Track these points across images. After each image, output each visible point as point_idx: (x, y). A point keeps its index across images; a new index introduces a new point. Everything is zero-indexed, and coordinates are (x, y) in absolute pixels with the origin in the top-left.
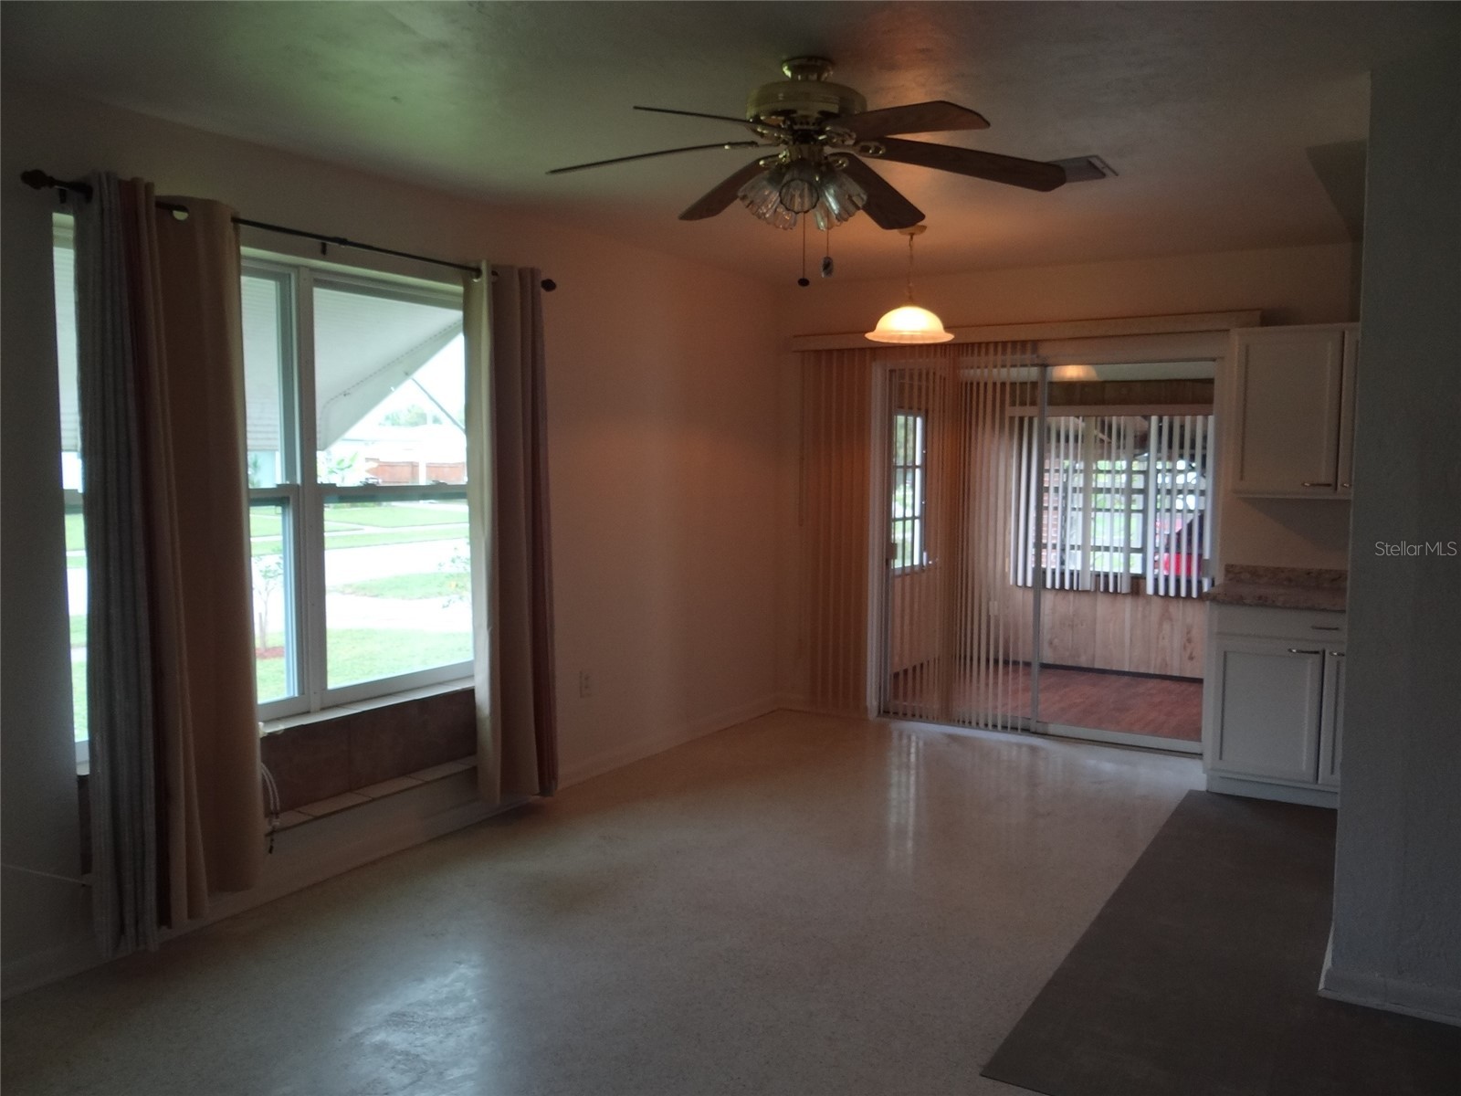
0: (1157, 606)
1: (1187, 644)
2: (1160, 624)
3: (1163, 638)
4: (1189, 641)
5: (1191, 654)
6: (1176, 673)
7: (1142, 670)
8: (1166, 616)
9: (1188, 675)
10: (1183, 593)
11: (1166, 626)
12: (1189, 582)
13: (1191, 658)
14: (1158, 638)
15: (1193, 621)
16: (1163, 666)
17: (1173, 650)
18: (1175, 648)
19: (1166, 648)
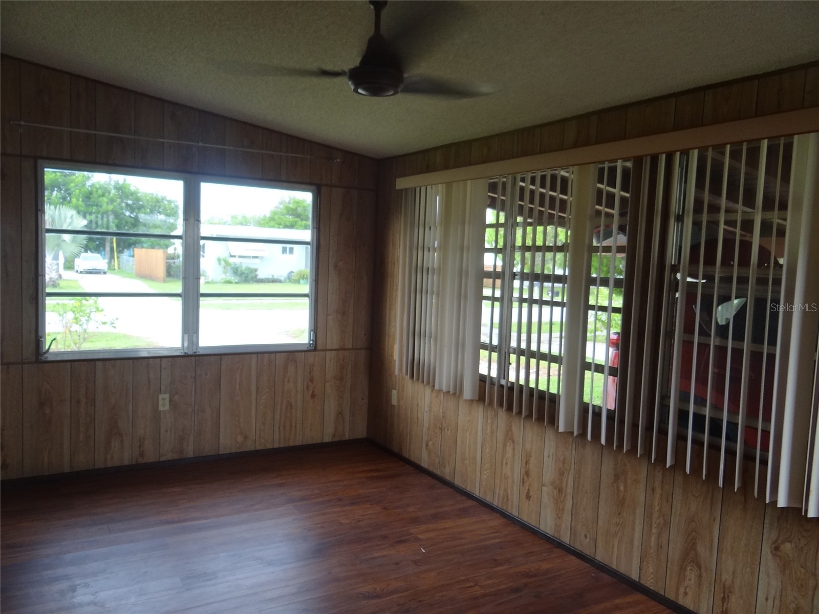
7: (489, 498)
8: (509, 436)
11: (509, 450)
14: (502, 461)
15: (531, 449)
16: (505, 499)
17: (514, 482)
18: (515, 480)
19: (508, 477)
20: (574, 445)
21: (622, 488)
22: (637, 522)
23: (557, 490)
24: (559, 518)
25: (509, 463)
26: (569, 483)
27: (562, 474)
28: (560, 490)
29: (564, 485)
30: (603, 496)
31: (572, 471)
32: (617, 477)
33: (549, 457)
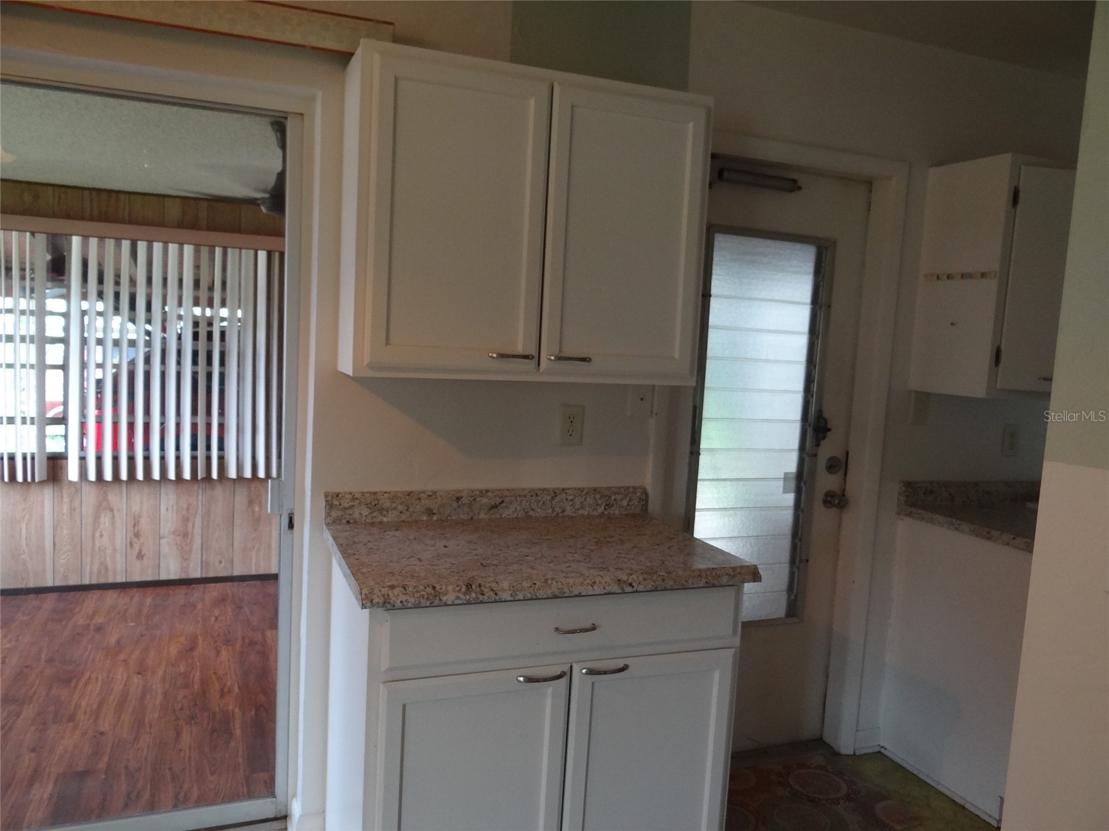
0: (90, 496)
1: (135, 540)
2: (97, 518)
3: (101, 536)
4: (137, 535)
5: (140, 551)
6: (120, 579)
7: (73, 581)
8: (102, 506)
9: (137, 578)
10: (124, 475)
11: (105, 520)
12: (131, 459)
13: (140, 556)
14: (93, 536)
15: (141, 509)
16: (103, 572)
17: (115, 550)
18: (118, 546)
19: (106, 548)
20: (200, 490)
21: (257, 509)
22: (273, 530)
23: (181, 536)
24: (186, 560)
25: (105, 534)
26: (196, 525)
27: (186, 520)
28: (185, 535)
29: (190, 529)
30: (237, 522)
31: (200, 512)
32: (251, 502)
33: (167, 509)
